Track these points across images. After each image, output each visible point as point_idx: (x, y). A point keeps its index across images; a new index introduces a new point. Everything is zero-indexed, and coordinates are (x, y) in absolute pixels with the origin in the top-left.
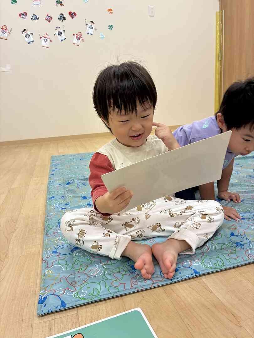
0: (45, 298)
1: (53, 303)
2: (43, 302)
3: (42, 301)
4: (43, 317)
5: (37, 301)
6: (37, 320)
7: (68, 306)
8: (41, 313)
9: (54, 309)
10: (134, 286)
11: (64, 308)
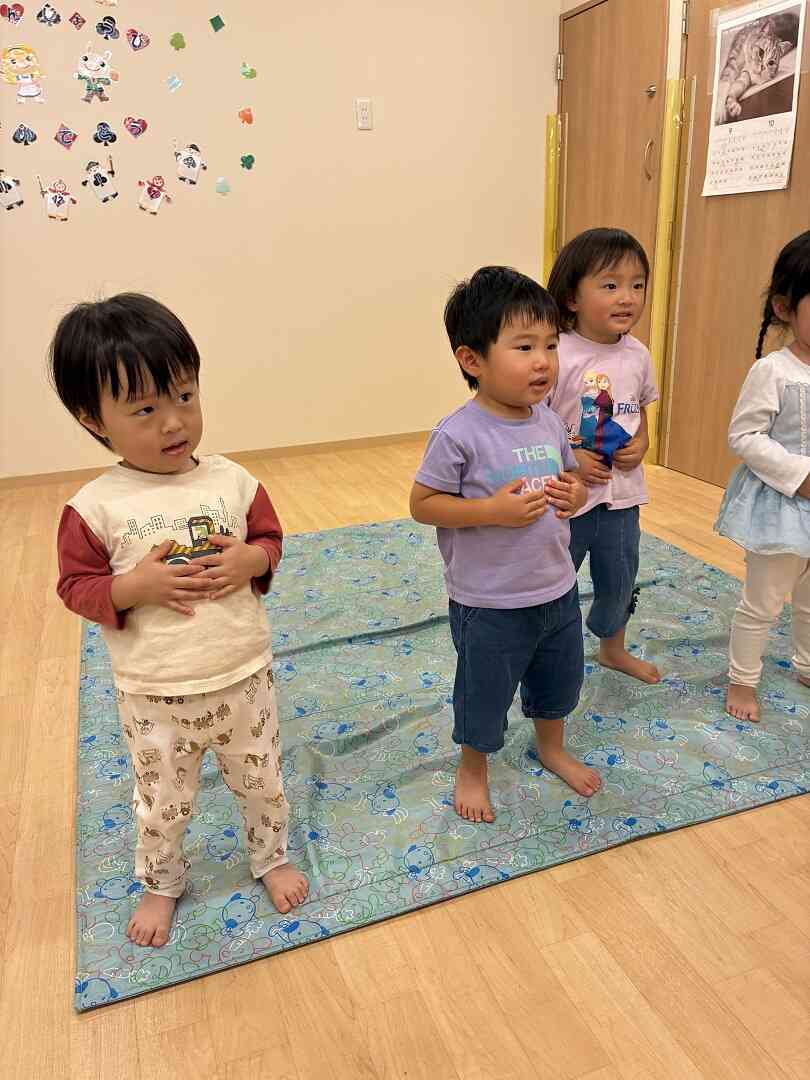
0: (86, 984)
1: (97, 993)
2: (83, 989)
3: (81, 988)
4: (84, 1015)
5: (73, 990)
6: (74, 1020)
7: (120, 996)
8: (81, 1007)
9: (99, 1002)
10: (224, 960)
11: (114, 1001)
